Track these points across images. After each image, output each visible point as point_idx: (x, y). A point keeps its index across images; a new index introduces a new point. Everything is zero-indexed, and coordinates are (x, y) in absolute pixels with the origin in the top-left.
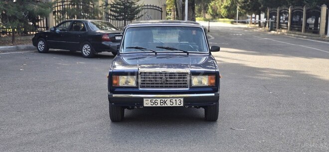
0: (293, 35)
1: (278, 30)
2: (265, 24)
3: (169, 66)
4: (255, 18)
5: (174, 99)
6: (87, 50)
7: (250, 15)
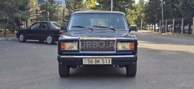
0: (176, 35)
1: (166, 33)
2: (158, 30)
3: (101, 36)
4: (152, 27)
5: (105, 59)
6: (50, 40)
7: (149, 25)
